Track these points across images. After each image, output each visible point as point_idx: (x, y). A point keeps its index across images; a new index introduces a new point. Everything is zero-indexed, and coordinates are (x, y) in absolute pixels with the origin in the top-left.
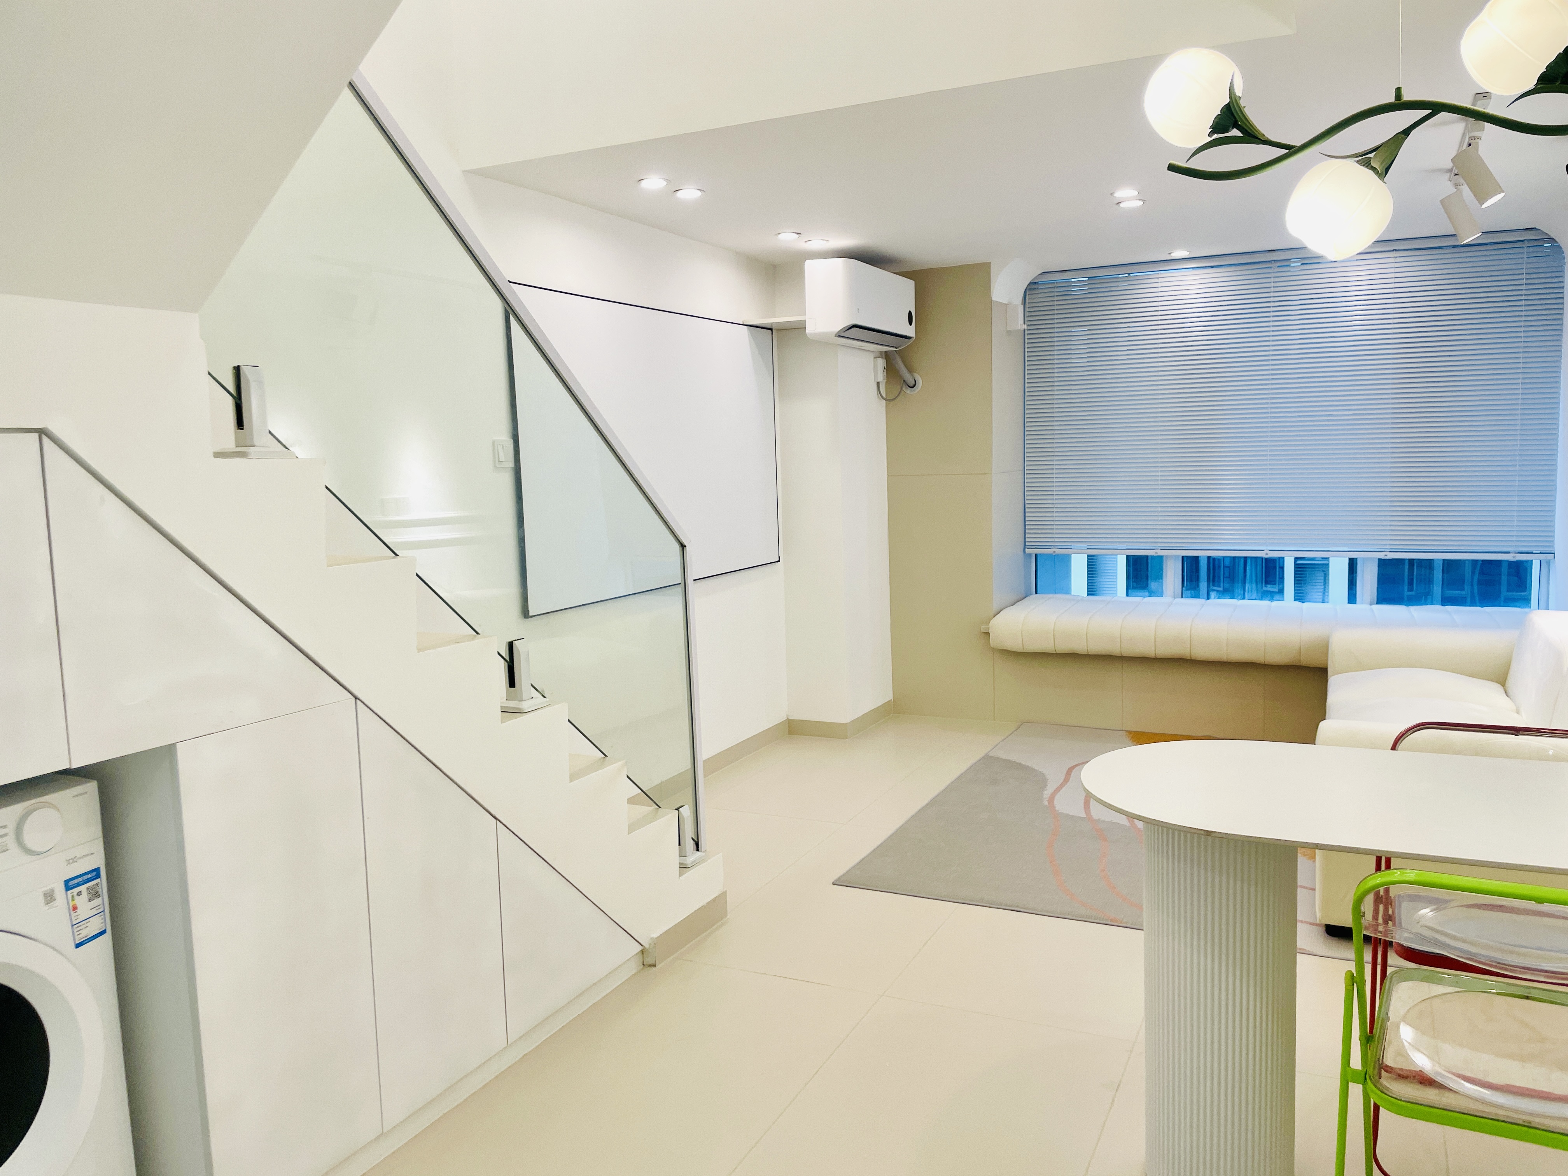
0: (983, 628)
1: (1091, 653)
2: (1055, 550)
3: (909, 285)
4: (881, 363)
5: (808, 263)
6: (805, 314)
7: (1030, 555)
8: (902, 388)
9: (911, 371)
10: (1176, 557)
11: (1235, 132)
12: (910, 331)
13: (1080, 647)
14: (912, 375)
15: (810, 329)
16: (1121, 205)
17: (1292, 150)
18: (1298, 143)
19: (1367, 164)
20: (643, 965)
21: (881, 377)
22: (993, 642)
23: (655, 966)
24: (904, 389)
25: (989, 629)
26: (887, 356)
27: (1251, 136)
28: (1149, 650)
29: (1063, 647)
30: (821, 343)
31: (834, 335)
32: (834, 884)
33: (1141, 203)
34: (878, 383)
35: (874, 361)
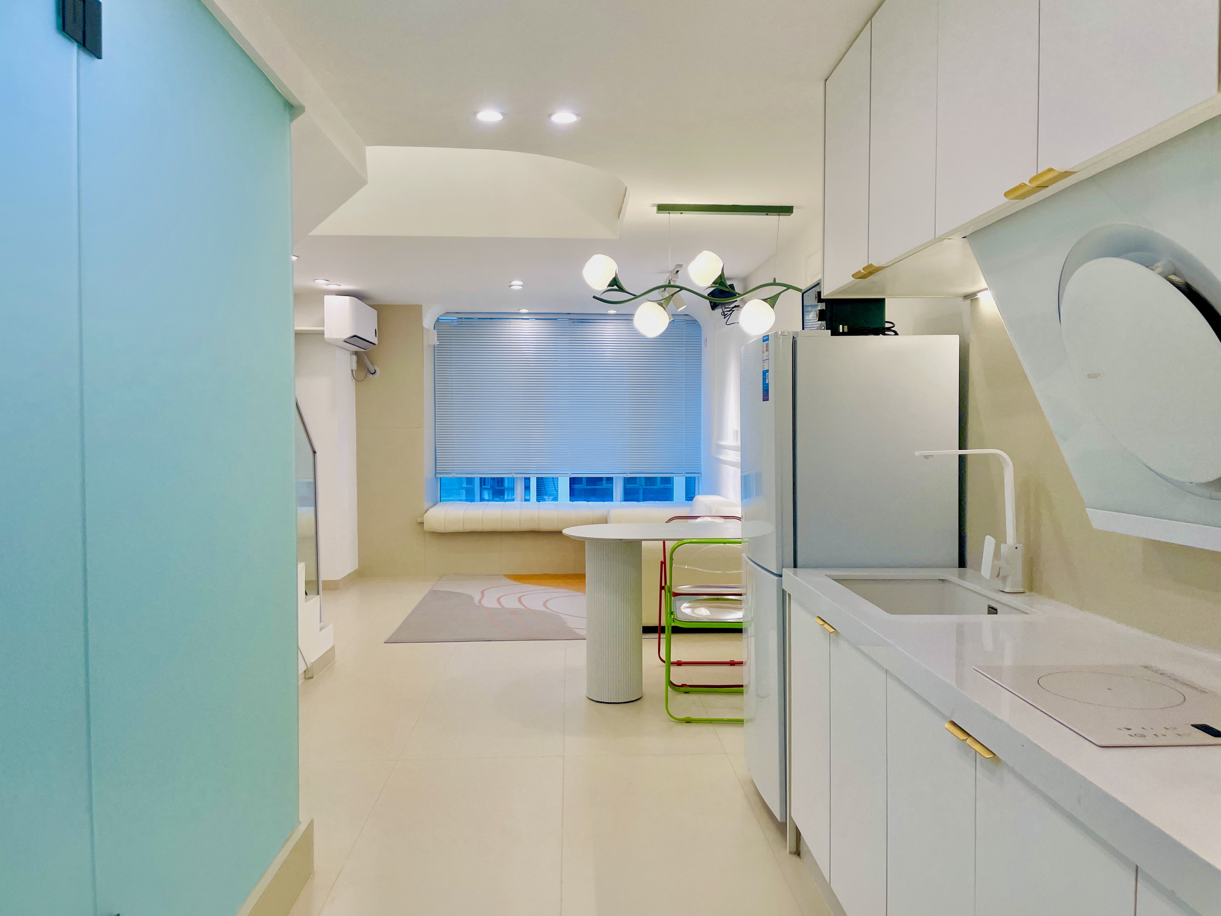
0: (419, 520)
1: (484, 531)
2: (454, 475)
3: (375, 312)
4: (354, 358)
5: (327, 298)
6: (323, 326)
7: (438, 478)
8: (366, 375)
9: (372, 363)
10: (521, 478)
11: (615, 287)
12: (375, 340)
13: (479, 527)
14: (373, 366)
15: (327, 335)
16: (512, 287)
17: (636, 297)
18: (638, 294)
19: (661, 305)
20: (305, 678)
21: (354, 367)
22: (426, 527)
23: (313, 678)
24: (368, 375)
25: (423, 520)
26: (356, 353)
27: (621, 289)
29: (469, 528)
30: (332, 344)
31: (343, 340)
32: (385, 643)
33: (522, 287)
34: (352, 370)
35: (350, 357)
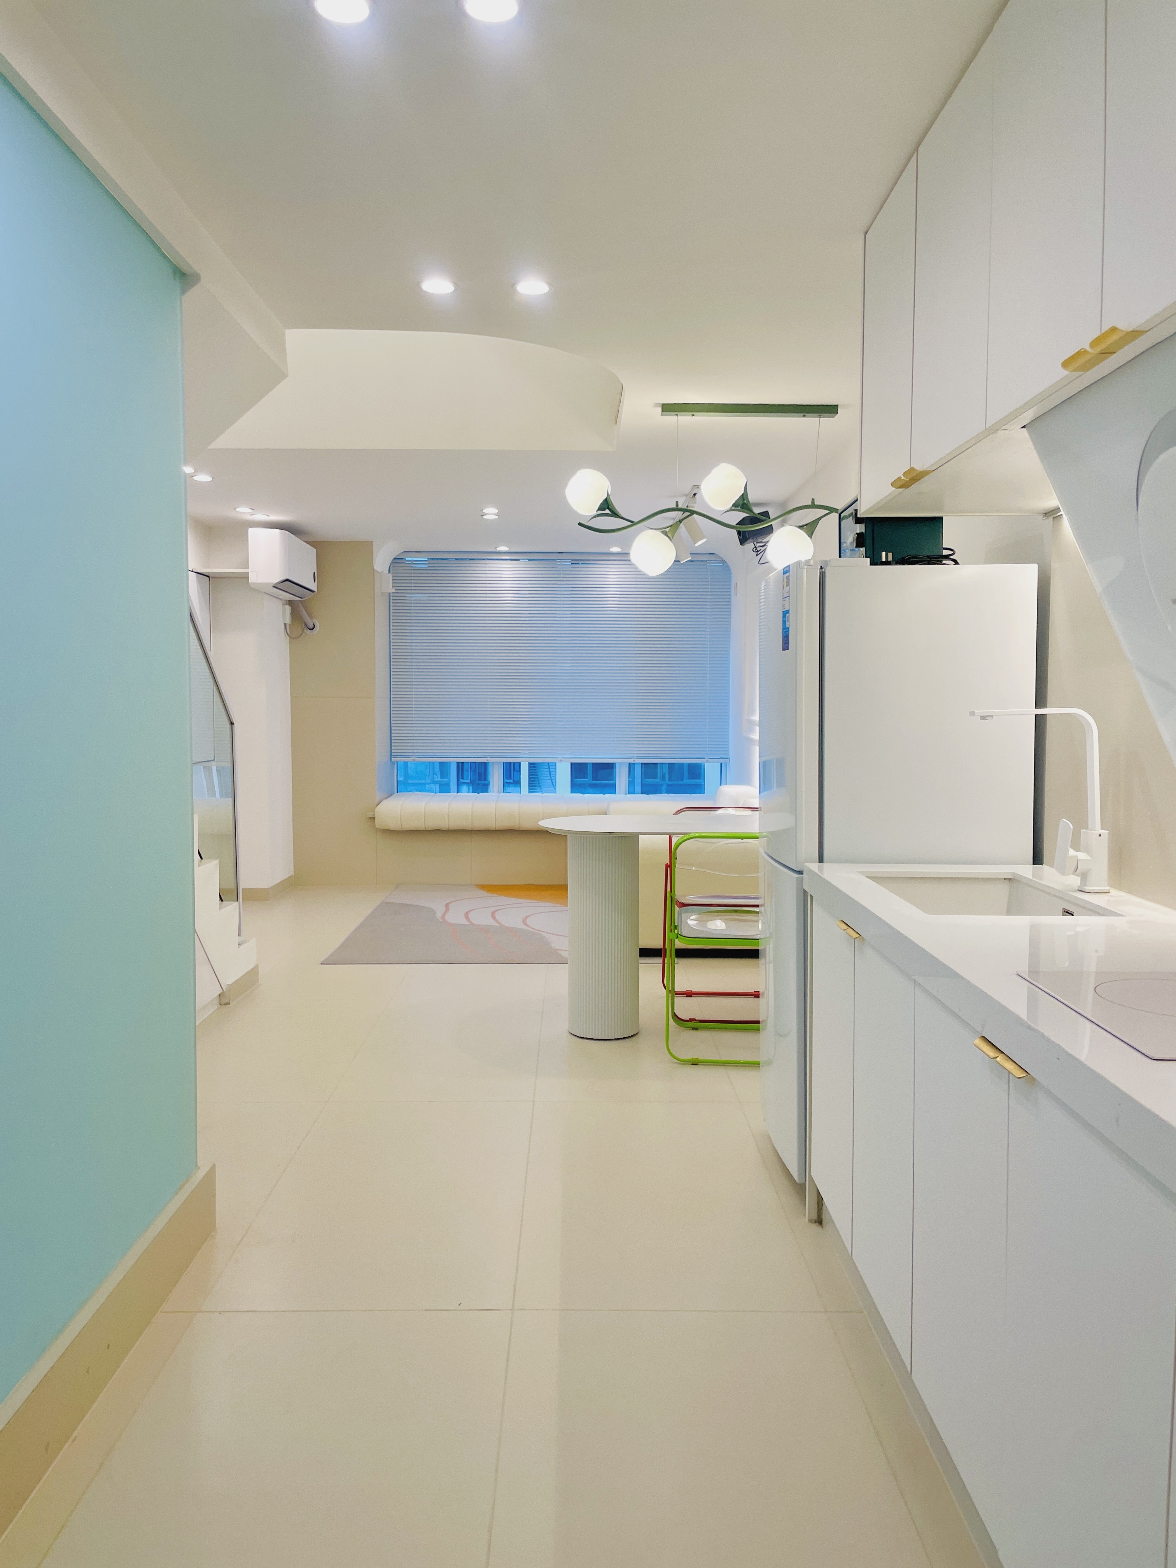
0: (370, 815)
1: (450, 829)
2: (415, 759)
3: (313, 551)
4: (288, 609)
5: (251, 531)
6: (248, 568)
7: (393, 763)
8: (303, 630)
9: (310, 617)
10: (499, 763)
11: (607, 511)
12: (313, 586)
13: (443, 824)
14: (312, 620)
15: (252, 579)
16: (484, 517)
17: (633, 523)
18: (636, 521)
19: (666, 534)
20: (220, 1004)
21: (288, 620)
22: (379, 824)
23: (229, 1004)
24: (305, 630)
25: (374, 815)
26: (290, 603)
27: (615, 514)
28: (492, 824)
29: (432, 824)
30: (258, 590)
31: (272, 585)
32: (321, 964)
33: (497, 517)
34: (285, 625)
35: (283, 607)
